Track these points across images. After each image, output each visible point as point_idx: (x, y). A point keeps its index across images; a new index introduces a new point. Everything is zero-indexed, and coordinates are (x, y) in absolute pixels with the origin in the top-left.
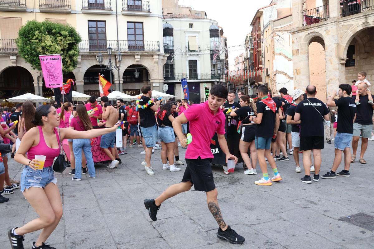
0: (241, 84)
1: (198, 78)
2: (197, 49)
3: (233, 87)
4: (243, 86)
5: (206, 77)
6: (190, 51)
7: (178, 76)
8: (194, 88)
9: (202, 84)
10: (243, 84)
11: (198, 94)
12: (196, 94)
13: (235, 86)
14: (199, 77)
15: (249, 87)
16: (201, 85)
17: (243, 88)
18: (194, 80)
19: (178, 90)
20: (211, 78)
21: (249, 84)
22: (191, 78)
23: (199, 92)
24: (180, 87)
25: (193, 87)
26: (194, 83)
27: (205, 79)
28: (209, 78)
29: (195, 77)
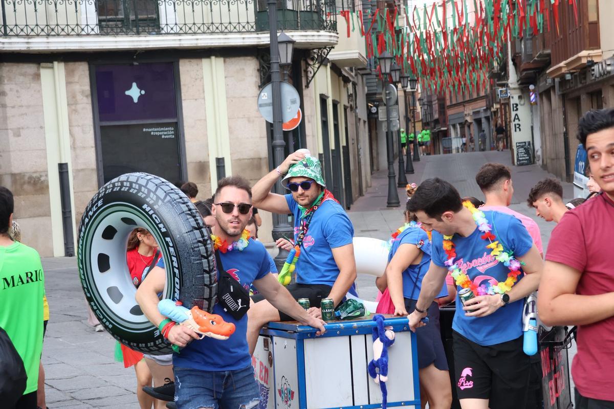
0: (475, 96)
1: (163, 21)
3: (436, 116)
4: (481, 105)
5: (221, 14)
7: (9, 8)
8: (135, 92)
9: (194, 62)
10: (482, 94)
11: (167, 133)
12: (154, 132)
13: (443, 108)
14: (168, 15)
15: (515, 100)
16: (187, 70)
17: (482, 115)
18: (135, 38)
19: (22, 106)
20: (252, 18)
21: (516, 86)
22: (109, 20)
23: (176, 123)
24: (32, 85)
25: (129, 87)
26: (135, 60)
27: (210, 29)
28: (243, 20)
29: (145, 17)
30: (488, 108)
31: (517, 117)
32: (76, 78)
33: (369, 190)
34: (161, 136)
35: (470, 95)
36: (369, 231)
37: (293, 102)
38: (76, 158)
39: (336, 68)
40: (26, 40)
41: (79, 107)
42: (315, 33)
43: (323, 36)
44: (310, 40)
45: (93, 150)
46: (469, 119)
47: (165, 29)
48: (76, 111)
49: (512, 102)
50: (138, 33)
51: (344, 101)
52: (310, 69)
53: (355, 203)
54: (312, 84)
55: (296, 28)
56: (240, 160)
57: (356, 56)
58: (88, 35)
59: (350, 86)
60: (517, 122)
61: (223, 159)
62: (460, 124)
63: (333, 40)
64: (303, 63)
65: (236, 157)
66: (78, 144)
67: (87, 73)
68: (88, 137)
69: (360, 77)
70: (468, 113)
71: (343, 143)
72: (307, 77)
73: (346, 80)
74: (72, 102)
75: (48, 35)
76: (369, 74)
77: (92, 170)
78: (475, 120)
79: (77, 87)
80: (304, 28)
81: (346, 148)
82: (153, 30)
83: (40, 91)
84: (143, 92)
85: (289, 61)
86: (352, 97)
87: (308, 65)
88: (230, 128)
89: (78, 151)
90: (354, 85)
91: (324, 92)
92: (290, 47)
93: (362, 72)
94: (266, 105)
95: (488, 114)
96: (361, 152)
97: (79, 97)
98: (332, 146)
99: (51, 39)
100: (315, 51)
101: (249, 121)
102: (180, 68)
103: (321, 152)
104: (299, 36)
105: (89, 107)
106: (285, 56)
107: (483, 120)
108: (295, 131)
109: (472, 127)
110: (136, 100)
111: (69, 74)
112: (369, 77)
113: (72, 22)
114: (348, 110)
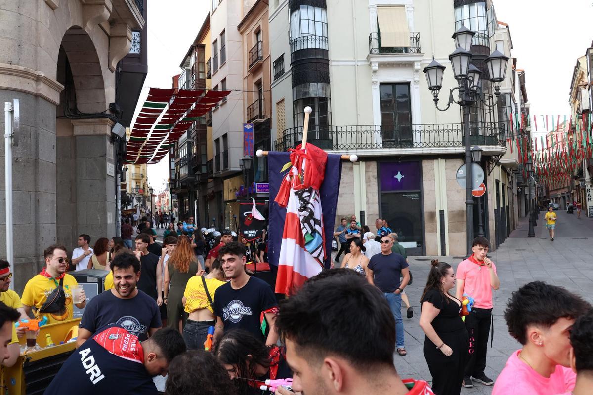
0: (562, 187)
1: (414, 141)
2: (407, 43)
3: (544, 195)
4: (566, 191)
5: (444, 137)
6: (383, 50)
7: (339, 136)
8: (399, 176)
9: (430, 161)
10: (566, 186)
11: (415, 197)
12: (408, 196)
13: (547, 191)
14: (417, 138)
16: (426, 165)
17: (566, 195)
18: (400, 149)
19: (344, 183)
20: (460, 139)
21: (589, 181)
22: (388, 141)
23: (420, 192)
24: (349, 173)
25: (397, 174)
26: (400, 160)
27: (438, 144)
28: (455, 140)
29: (405, 139)
30: (569, 192)
31: (589, 195)
32: (370, 170)
33: (518, 226)
34: (411, 198)
35: (560, 186)
36: (520, 250)
37: (480, 176)
38: (368, 208)
39: (504, 168)
40: (346, 151)
41: (371, 183)
42: (494, 147)
43: (498, 148)
44: (491, 150)
45: (377, 204)
46: (559, 196)
47: (415, 145)
48: (369, 185)
49: (587, 188)
50: (401, 147)
51: (507, 184)
52: (491, 166)
53: (511, 233)
54: (491, 174)
55: (483, 144)
56: (452, 211)
57: (514, 161)
58: (376, 148)
59: (510, 177)
60: (589, 197)
61: (443, 211)
62: (555, 198)
63: (504, 150)
64: (487, 163)
65: (451, 210)
66: (370, 201)
67: (376, 167)
68: (375, 198)
69: (514, 175)
70: (559, 194)
71: (506, 204)
72: (489, 170)
73: (508, 175)
74: (368, 181)
75: (357, 148)
76: (519, 173)
77: (376, 214)
78: (563, 197)
79: (371, 174)
80: (488, 144)
81: (508, 207)
82: (409, 145)
83: (353, 176)
84: (403, 176)
85: (479, 160)
86: (511, 183)
87: (489, 164)
88: (447, 195)
89: (370, 205)
90: (512, 177)
91: (498, 179)
92: (480, 153)
93: (515, 172)
94: (462, 178)
95: (569, 194)
96: (515, 209)
97: (372, 179)
98: (501, 206)
99: (358, 150)
100: (493, 157)
101: (458, 192)
102: (423, 164)
103: (496, 208)
104: (485, 148)
105: (376, 184)
106: (478, 157)
107: (566, 197)
108: (482, 197)
109: (561, 200)
110: (399, 181)
111: (367, 167)
112: (519, 175)
113: (369, 142)
114: (509, 189)
